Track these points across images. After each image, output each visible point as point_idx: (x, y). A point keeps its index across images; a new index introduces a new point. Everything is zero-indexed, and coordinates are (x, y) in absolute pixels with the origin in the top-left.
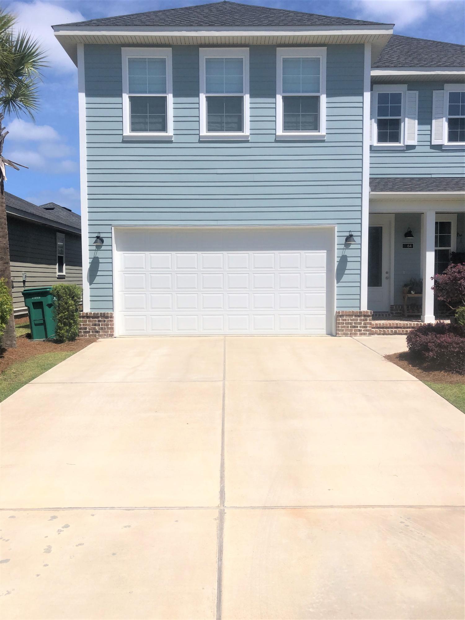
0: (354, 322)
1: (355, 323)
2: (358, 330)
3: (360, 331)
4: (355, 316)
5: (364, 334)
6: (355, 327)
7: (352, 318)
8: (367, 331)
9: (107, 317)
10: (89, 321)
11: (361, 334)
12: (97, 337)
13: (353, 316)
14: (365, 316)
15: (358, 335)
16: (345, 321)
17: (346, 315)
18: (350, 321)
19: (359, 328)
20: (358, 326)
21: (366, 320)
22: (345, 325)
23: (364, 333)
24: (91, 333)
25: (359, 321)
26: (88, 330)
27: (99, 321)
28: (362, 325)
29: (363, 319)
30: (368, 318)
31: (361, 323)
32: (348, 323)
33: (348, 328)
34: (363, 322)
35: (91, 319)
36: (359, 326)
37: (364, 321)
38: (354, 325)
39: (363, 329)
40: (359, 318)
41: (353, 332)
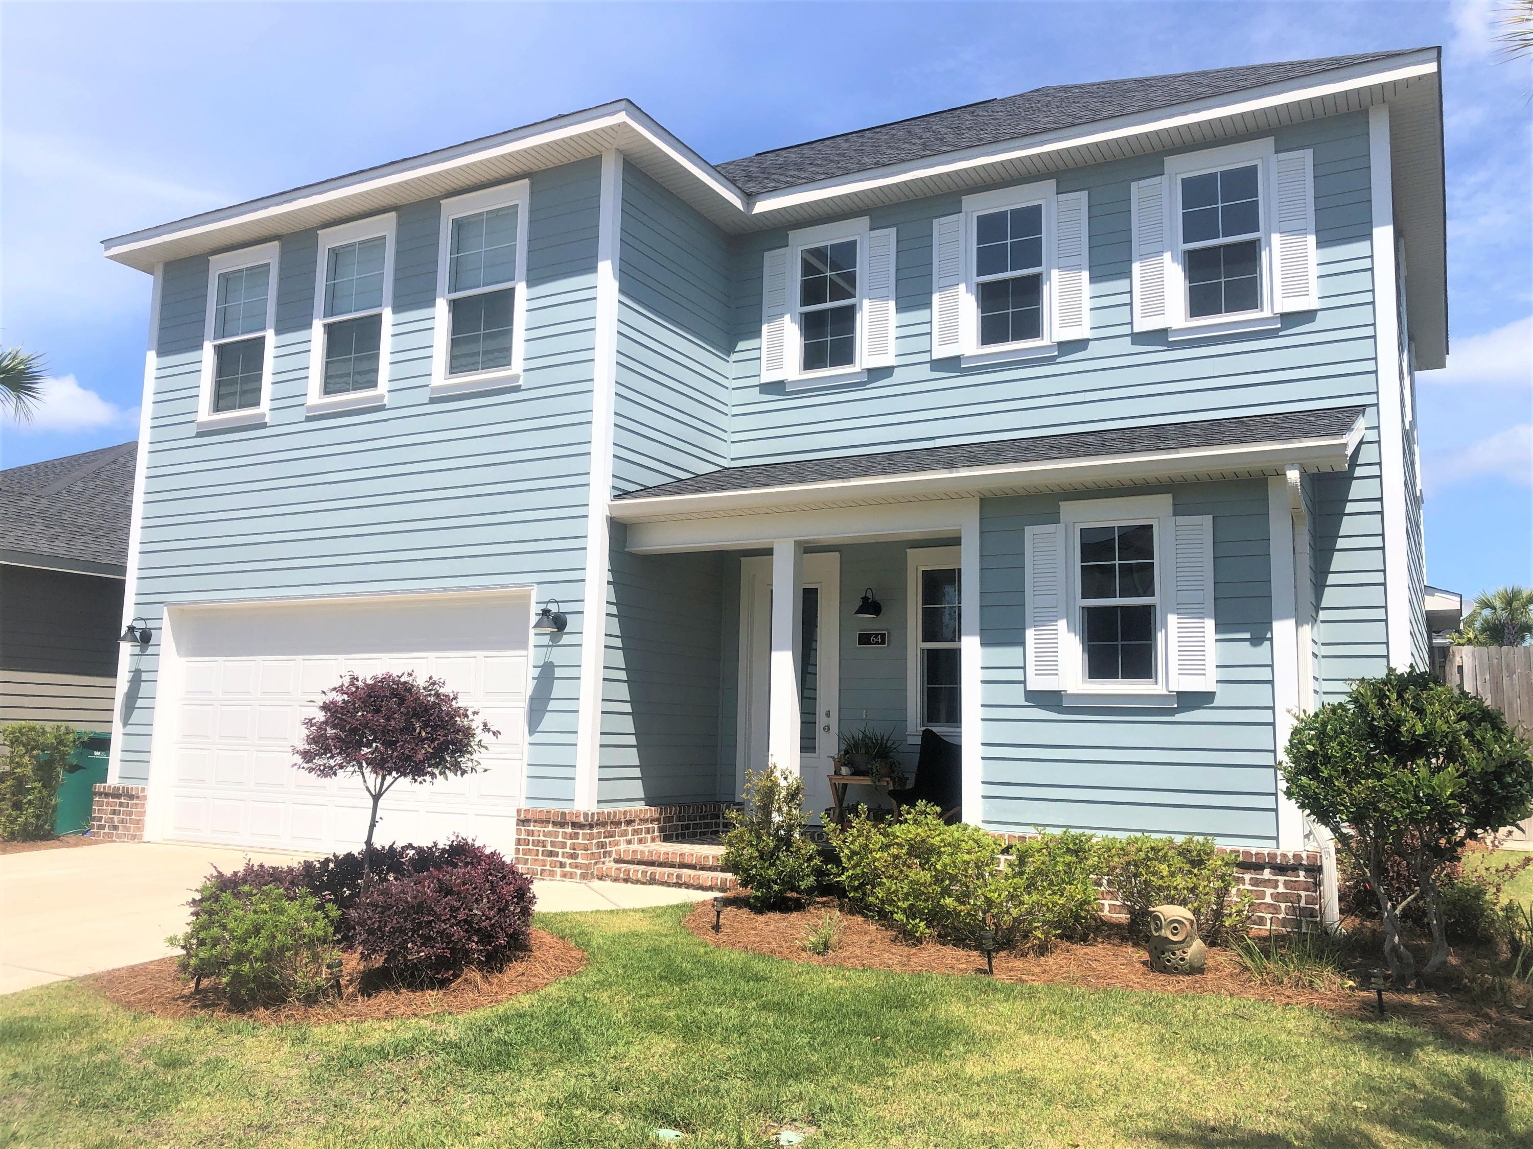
0: (549, 840)
1: (553, 844)
2: (558, 864)
3: (562, 865)
4: (555, 824)
5: (572, 876)
6: (551, 854)
7: (546, 829)
8: (576, 867)
9: (131, 797)
10: (108, 804)
11: (564, 875)
12: (114, 838)
13: (548, 822)
14: (574, 825)
15: (558, 878)
16: (533, 836)
17: (535, 821)
18: (542, 838)
19: (560, 859)
20: (558, 853)
21: (576, 836)
22: (530, 847)
23: (571, 873)
24: (107, 830)
25: (560, 839)
26: (103, 823)
27: (121, 805)
28: (568, 850)
29: (571, 834)
30: (581, 832)
31: (565, 843)
32: (537, 843)
33: (537, 855)
34: (569, 842)
35: (110, 799)
36: (560, 851)
37: (571, 838)
38: (549, 848)
39: (568, 861)
40: (561, 830)
41: (548, 867)
